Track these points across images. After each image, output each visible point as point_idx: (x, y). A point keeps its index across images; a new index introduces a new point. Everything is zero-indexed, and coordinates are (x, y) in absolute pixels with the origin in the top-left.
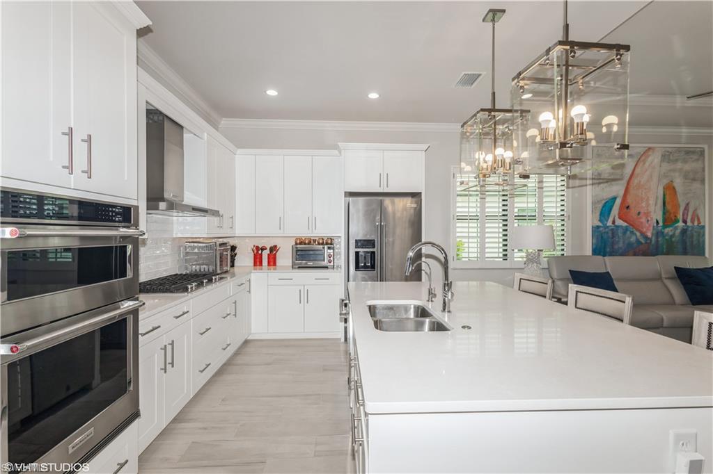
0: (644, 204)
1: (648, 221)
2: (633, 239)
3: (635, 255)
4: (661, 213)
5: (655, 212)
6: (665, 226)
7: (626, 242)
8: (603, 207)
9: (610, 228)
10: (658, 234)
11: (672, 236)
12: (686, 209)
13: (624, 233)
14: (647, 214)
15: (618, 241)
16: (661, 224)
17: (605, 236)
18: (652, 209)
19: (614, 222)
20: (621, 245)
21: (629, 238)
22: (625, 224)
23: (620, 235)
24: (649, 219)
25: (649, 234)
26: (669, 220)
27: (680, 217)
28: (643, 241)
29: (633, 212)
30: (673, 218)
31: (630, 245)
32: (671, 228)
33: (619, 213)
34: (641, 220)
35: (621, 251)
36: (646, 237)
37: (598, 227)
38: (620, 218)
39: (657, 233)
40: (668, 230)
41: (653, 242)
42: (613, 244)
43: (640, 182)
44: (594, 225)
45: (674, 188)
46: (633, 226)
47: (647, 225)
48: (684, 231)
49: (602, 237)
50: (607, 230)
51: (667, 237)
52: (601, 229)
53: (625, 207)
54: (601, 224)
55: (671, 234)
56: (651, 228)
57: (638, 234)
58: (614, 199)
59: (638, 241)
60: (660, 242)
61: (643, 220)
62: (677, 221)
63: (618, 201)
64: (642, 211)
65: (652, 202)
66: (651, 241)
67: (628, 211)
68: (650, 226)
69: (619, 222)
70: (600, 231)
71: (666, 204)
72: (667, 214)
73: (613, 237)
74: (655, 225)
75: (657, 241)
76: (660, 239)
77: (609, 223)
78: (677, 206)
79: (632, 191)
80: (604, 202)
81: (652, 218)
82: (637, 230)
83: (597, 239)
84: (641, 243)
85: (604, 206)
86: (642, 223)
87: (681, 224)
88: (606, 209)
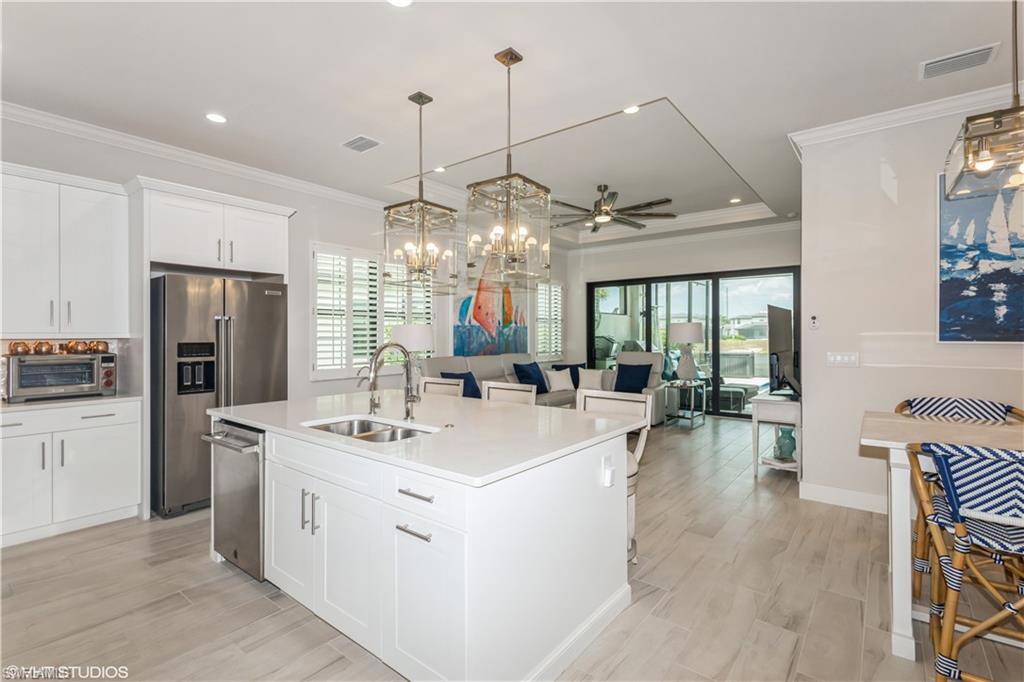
0: (490, 306)
1: (493, 321)
2: (483, 339)
3: (485, 354)
4: (501, 314)
5: (497, 313)
6: (504, 327)
7: (479, 341)
9: (467, 327)
10: (500, 334)
11: (508, 336)
12: (517, 311)
13: (477, 333)
14: (493, 314)
15: (473, 341)
16: (501, 325)
17: (463, 335)
18: (496, 309)
19: (470, 322)
20: (475, 345)
21: (481, 337)
22: (478, 324)
23: (474, 334)
25: (494, 334)
26: (507, 321)
27: (513, 318)
28: (489, 340)
29: (484, 311)
30: (509, 320)
31: (481, 344)
32: (508, 329)
33: (473, 314)
35: (474, 351)
36: (492, 337)
37: (458, 326)
38: (475, 318)
40: (506, 330)
41: (497, 342)
42: (469, 344)
44: (455, 325)
45: (509, 293)
46: (483, 326)
48: (516, 331)
49: (461, 336)
50: (465, 329)
51: (505, 337)
52: (460, 328)
53: (478, 307)
54: (460, 324)
55: (507, 333)
56: (495, 328)
57: (487, 333)
58: (470, 298)
59: (486, 340)
60: (501, 342)
61: (490, 320)
62: (511, 323)
63: (473, 301)
64: (490, 312)
66: (495, 340)
67: (480, 311)
68: (494, 326)
69: (474, 322)
70: (460, 331)
71: (505, 307)
72: (505, 316)
73: (469, 337)
74: (498, 325)
75: (499, 341)
76: (501, 339)
77: (467, 324)
78: (510, 308)
79: (482, 293)
80: (462, 302)
81: (495, 319)
82: (486, 330)
83: (458, 338)
84: (489, 343)
85: (463, 305)
86: (489, 323)
87: (513, 325)
88: (464, 308)
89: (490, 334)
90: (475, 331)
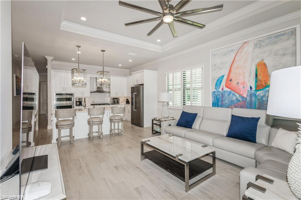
0: (241, 78)
1: (244, 87)
2: (234, 98)
4: (254, 82)
5: (249, 81)
6: (257, 90)
7: (230, 100)
8: (217, 81)
9: (221, 92)
11: (262, 97)
13: (229, 95)
14: (243, 83)
15: (225, 100)
16: (254, 89)
17: (218, 97)
18: (246, 79)
19: (223, 89)
20: (227, 101)
21: (232, 98)
22: (229, 90)
23: (226, 96)
24: (245, 86)
25: (245, 96)
26: (261, 86)
28: (241, 99)
29: (234, 83)
30: (264, 85)
31: (232, 102)
32: (262, 91)
33: (226, 84)
34: (239, 87)
35: (226, 105)
36: (243, 97)
37: (214, 92)
38: (226, 86)
39: (251, 95)
41: (248, 101)
42: (222, 101)
43: (239, 64)
44: (213, 91)
45: (265, 64)
46: (234, 91)
47: (243, 90)
49: (216, 97)
50: (219, 93)
51: (259, 98)
52: (216, 93)
53: (229, 80)
54: (216, 91)
55: (262, 95)
56: (247, 92)
57: (238, 95)
58: (223, 76)
59: (237, 99)
60: (253, 101)
61: (241, 87)
62: (266, 87)
64: (240, 82)
65: (247, 75)
66: (246, 99)
67: (231, 82)
68: (245, 90)
69: (226, 89)
70: (215, 94)
71: (258, 76)
72: (259, 82)
73: (223, 97)
74: (249, 89)
75: (251, 100)
76: (253, 99)
77: (220, 90)
79: (233, 71)
80: (217, 79)
81: (247, 85)
82: (236, 93)
83: (214, 98)
84: (240, 101)
86: (240, 89)
88: (219, 82)
89: (240, 95)
90: (226, 94)
